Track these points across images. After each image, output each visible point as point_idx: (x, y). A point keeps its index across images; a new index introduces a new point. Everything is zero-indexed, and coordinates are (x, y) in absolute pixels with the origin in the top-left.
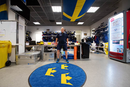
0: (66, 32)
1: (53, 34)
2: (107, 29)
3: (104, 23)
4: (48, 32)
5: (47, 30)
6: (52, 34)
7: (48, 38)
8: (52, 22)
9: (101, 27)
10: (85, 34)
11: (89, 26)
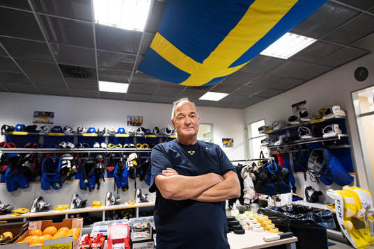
0: (143, 129)
1: (76, 140)
2: (330, 129)
4: (44, 128)
6: (68, 139)
8: (76, 75)
9: (302, 120)
10: (228, 140)
11: (242, 109)
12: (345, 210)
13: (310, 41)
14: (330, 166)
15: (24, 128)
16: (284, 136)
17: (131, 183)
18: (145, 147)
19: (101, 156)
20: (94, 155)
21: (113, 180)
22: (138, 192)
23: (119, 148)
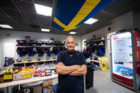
0: (54, 41)
1: (37, 44)
2: (101, 43)
3: (96, 35)
4: (28, 41)
5: (26, 37)
6: (34, 43)
7: (27, 50)
9: (95, 40)
11: (80, 36)
12: (101, 62)
13: (97, 20)
14: (100, 52)
15: (22, 41)
16: (90, 44)
17: (51, 55)
18: (55, 46)
19: (43, 48)
20: (42, 48)
21: (47, 54)
22: (53, 57)
23: (48, 46)
